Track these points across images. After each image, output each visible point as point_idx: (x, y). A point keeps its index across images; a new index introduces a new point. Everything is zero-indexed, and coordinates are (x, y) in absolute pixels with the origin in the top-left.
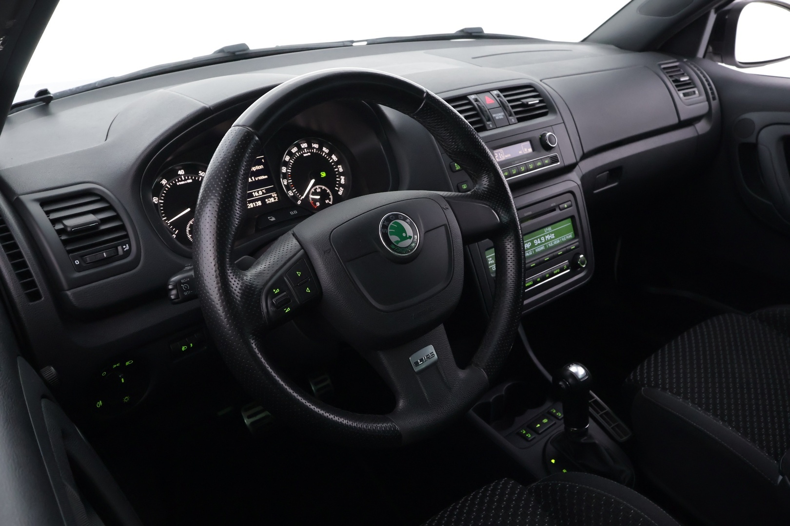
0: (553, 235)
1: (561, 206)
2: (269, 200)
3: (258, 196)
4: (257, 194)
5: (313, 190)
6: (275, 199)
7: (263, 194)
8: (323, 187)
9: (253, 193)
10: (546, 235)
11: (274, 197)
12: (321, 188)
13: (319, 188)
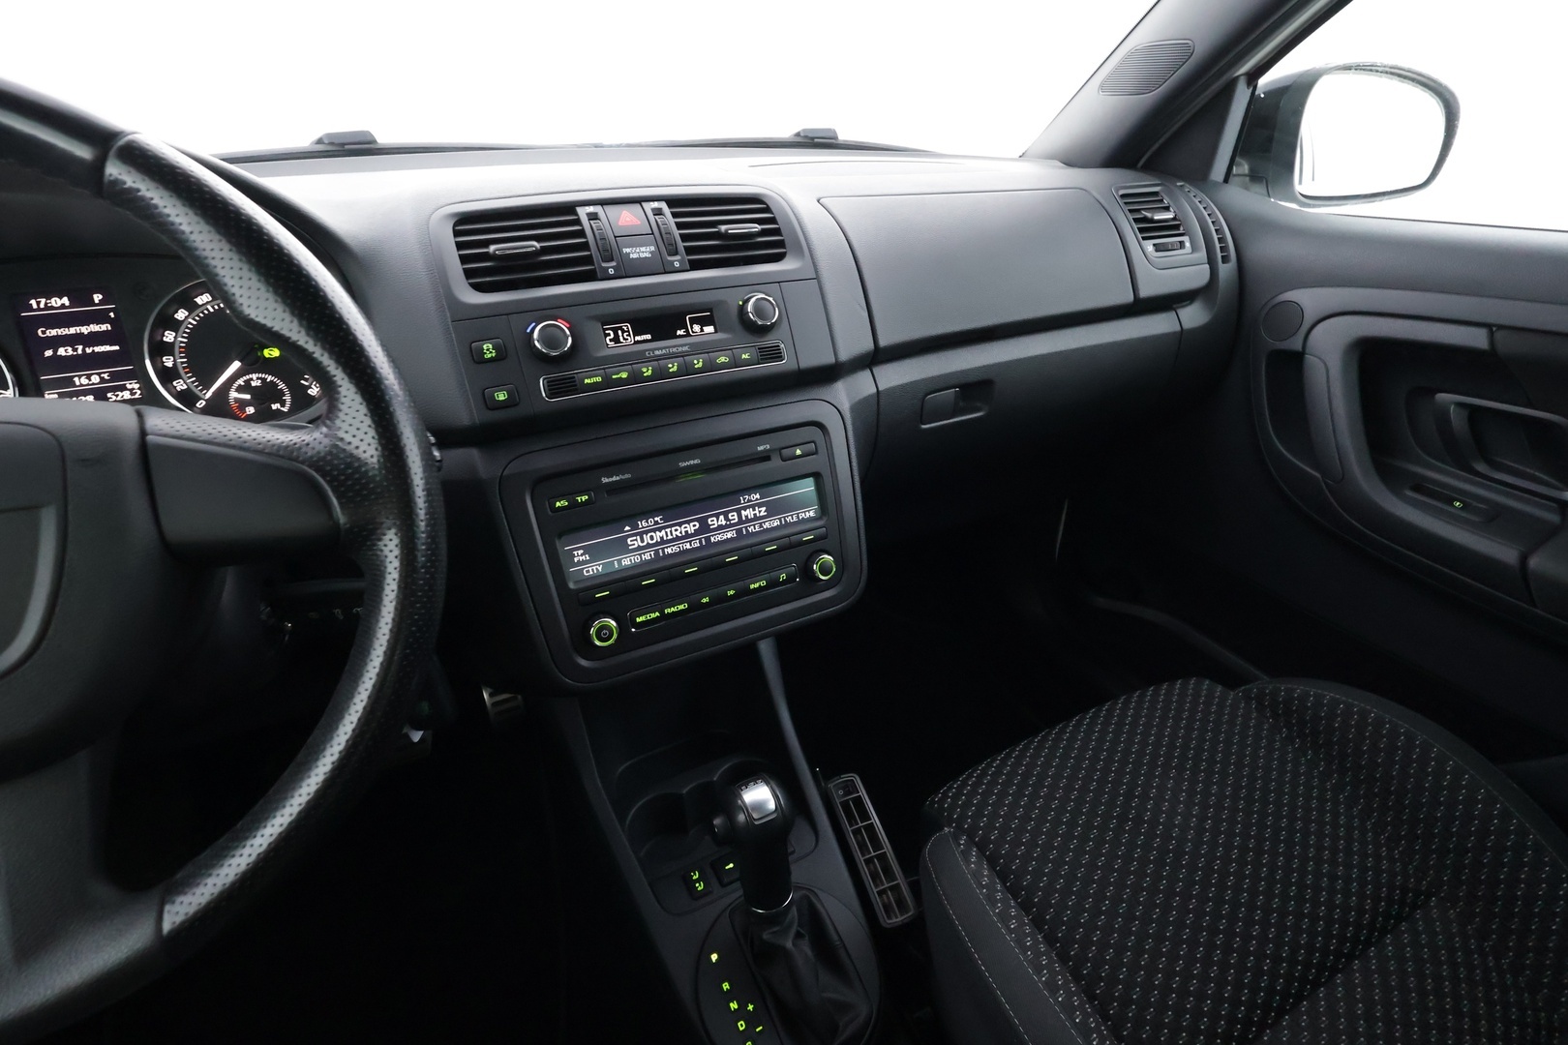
0: (764, 509)
1: (786, 452)
2: (117, 396)
3: (88, 385)
4: (84, 381)
5: (241, 382)
6: (132, 394)
7: (103, 380)
8: (269, 378)
9: (76, 379)
10: (745, 509)
11: (131, 390)
12: (263, 380)
13: (258, 378)
